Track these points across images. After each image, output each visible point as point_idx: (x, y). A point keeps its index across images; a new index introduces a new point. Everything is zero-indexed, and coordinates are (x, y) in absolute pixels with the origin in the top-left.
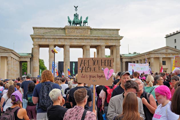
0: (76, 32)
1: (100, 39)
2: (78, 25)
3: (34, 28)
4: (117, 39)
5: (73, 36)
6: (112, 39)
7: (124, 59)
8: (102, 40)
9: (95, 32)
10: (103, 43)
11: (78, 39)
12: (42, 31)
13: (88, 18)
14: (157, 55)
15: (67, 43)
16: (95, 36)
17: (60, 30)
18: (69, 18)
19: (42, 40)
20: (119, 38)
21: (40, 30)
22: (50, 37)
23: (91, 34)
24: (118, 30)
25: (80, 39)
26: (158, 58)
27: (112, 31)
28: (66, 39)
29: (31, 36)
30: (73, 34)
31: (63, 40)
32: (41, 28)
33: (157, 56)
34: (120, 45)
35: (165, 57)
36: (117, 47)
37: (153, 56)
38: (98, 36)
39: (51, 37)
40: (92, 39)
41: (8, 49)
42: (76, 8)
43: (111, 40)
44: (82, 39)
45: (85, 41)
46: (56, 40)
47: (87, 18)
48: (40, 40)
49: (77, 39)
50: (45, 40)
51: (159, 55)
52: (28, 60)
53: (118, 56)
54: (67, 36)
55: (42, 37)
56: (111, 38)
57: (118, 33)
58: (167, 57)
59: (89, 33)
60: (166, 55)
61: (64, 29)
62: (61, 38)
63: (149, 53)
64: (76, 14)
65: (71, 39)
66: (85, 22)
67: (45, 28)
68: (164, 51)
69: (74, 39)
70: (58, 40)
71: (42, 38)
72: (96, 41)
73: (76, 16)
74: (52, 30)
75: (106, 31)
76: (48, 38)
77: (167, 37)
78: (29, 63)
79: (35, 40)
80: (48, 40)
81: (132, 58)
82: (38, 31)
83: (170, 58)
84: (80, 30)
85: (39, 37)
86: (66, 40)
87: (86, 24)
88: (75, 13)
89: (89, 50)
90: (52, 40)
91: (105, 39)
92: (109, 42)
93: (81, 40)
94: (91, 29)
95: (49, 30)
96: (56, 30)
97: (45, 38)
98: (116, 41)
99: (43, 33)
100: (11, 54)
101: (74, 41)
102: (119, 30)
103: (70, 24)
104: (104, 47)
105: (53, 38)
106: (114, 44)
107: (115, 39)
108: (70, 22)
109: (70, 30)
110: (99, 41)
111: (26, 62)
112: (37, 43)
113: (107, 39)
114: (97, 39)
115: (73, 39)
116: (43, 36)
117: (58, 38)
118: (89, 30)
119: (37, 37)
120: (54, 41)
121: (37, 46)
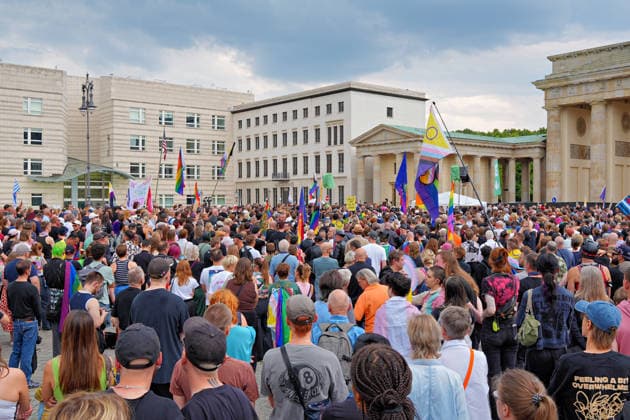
3: (551, 59)
12: (575, 63)
19: (569, 89)
21: (567, 60)
22: (585, 80)
29: (537, 84)
32: (569, 56)
39: (591, 79)
46: (607, 84)
48: (561, 92)
50: (575, 89)
52: (535, 154)
55: (565, 83)
62: (621, 78)
67: (580, 54)
70: (615, 83)
71: (566, 86)
76: (582, 83)
78: (536, 164)
79: (551, 94)
80: (583, 88)
82: (562, 68)
85: (556, 84)
90: (595, 88)
95: (594, 57)
97: (572, 85)
99: (571, 71)
105: (597, 81)
111: (529, 160)
112: (554, 102)
116: (566, 78)
117: (613, 79)
119: (551, 85)
120: (602, 90)
121: (555, 113)
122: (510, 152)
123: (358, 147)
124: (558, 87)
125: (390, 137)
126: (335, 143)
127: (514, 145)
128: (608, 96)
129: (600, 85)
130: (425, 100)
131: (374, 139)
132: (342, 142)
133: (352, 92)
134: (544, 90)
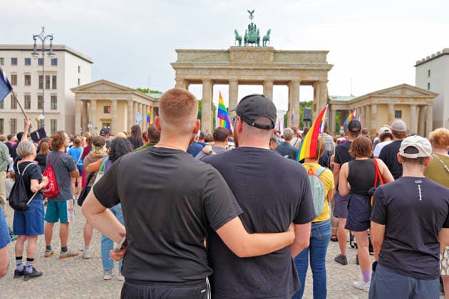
0: (248, 58)
1: (291, 70)
2: (254, 45)
3: (177, 51)
4: (322, 70)
5: (243, 65)
6: (313, 70)
7: (333, 106)
8: (294, 71)
9: (282, 57)
10: (295, 77)
11: (251, 70)
12: (192, 56)
13: (271, 32)
14: (383, 99)
15: (233, 77)
16: (282, 65)
17: (222, 55)
18: (236, 32)
19: (190, 71)
20: (325, 68)
21: (187, 54)
22: (202, 67)
23: (275, 61)
24: (326, 52)
25: (254, 69)
26: (386, 105)
27: (313, 55)
28: (231, 69)
29: (172, 64)
30: (243, 61)
31: (225, 72)
32: (189, 51)
33: (383, 101)
34: (328, 81)
35: (399, 103)
36: (322, 84)
37: (375, 101)
38: (288, 65)
39: (206, 67)
40: (277, 69)
41: (128, 88)
42: (251, 13)
43: (312, 72)
44: (258, 69)
45: (263, 72)
46: (213, 71)
47: (269, 33)
48: (186, 72)
49: (248, 69)
50: (194, 71)
51: (389, 99)
53: (323, 99)
54: (231, 65)
55: (190, 67)
56: (310, 68)
57: (325, 58)
58: (403, 103)
59: (272, 58)
60: (401, 99)
61: (228, 52)
62: (222, 69)
63: (370, 96)
64: (252, 24)
65: (239, 69)
66: (266, 39)
67: (195, 51)
68: (398, 93)
69: (245, 69)
70: (217, 71)
72: (284, 73)
73: (252, 28)
74: (208, 54)
75: (304, 55)
76: (199, 68)
77: (419, 64)
79: (179, 72)
80: (199, 71)
81: (349, 105)
82: (183, 57)
83: (409, 106)
84: (256, 55)
85: (184, 67)
86: (231, 71)
87: (268, 42)
88: (250, 23)
89: (271, 89)
90: (207, 72)
91: (299, 70)
92: (307, 74)
93: (257, 71)
94: (275, 52)
95: (203, 55)
96: (214, 54)
97: (194, 68)
98: (321, 73)
99: (193, 61)
100: (133, 96)
101: (245, 72)
102: (328, 52)
103: (240, 43)
104: (299, 84)
105: (208, 69)
106: (316, 79)
107: (318, 70)
108: (239, 39)
109: (238, 55)
110: (289, 73)
112: (181, 77)
113: (304, 70)
114: (286, 70)
115: (242, 70)
116: (191, 64)
117: (217, 69)
118: (272, 54)
119: (182, 66)
120: (210, 74)
121: (181, 83)
122: (151, 103)
123: (77, 93)
124: (185, 69)
125: (107, 88)
126: (48, 87)
127: (156, 99)
128: (213, 77)
129: (209, 71)
130: (91, 63)
131: (94, 88)
132: (54, 87)
133: (66, 53)
134: (175, 68)
